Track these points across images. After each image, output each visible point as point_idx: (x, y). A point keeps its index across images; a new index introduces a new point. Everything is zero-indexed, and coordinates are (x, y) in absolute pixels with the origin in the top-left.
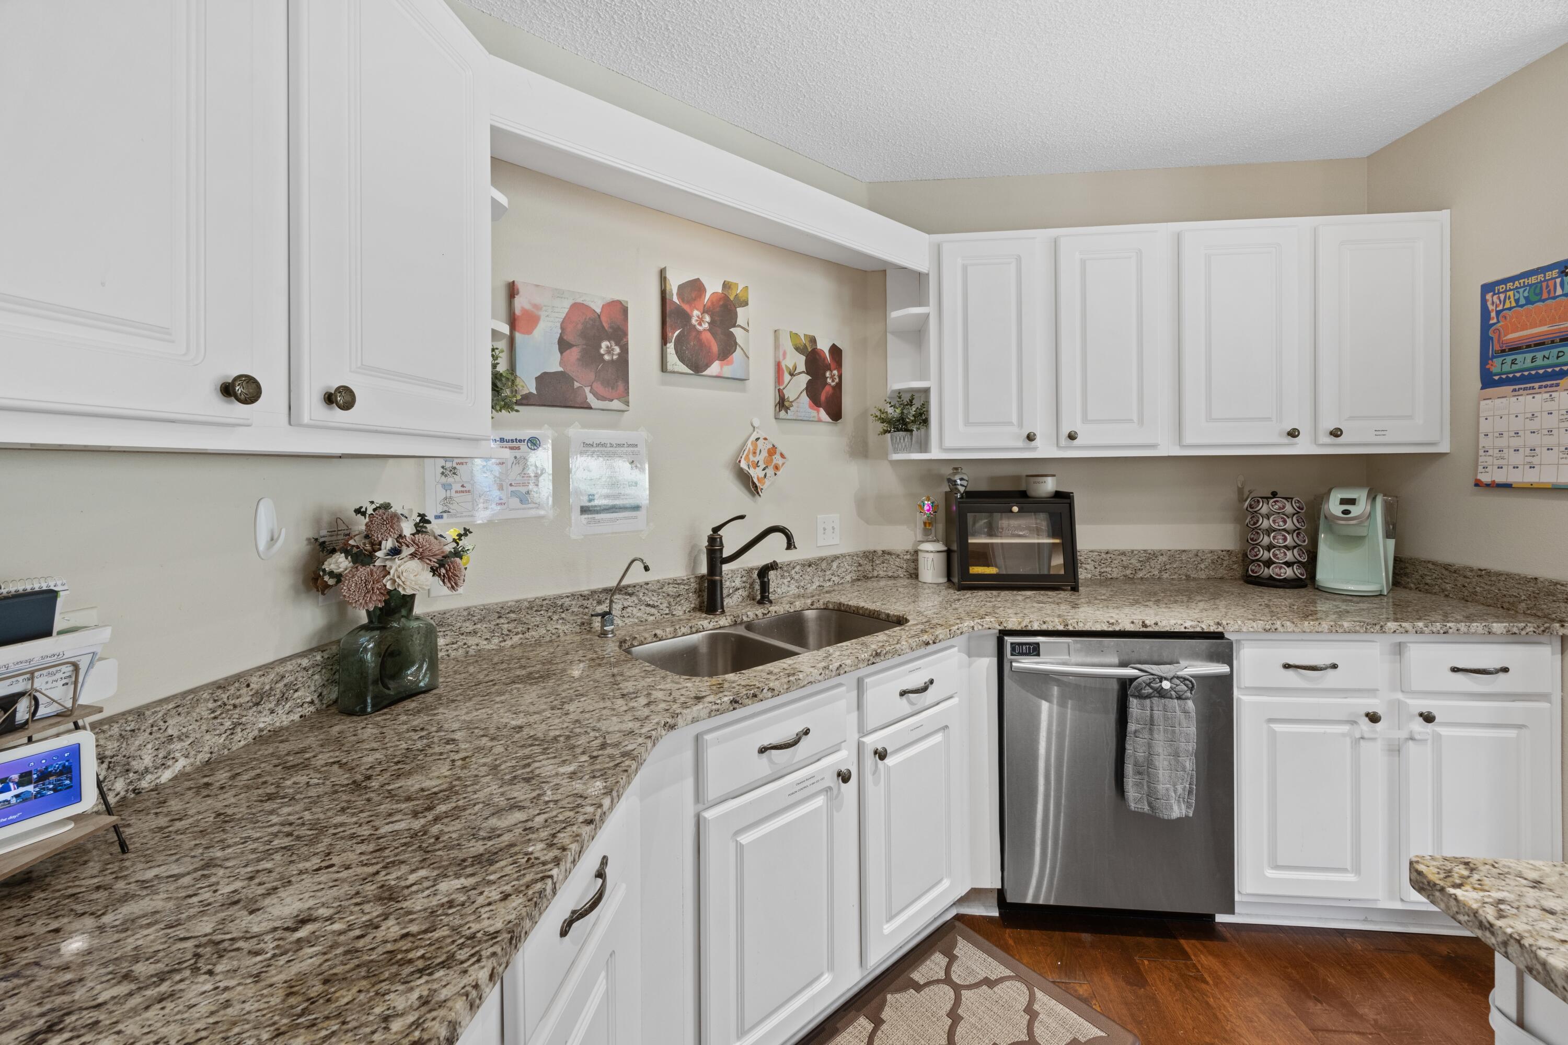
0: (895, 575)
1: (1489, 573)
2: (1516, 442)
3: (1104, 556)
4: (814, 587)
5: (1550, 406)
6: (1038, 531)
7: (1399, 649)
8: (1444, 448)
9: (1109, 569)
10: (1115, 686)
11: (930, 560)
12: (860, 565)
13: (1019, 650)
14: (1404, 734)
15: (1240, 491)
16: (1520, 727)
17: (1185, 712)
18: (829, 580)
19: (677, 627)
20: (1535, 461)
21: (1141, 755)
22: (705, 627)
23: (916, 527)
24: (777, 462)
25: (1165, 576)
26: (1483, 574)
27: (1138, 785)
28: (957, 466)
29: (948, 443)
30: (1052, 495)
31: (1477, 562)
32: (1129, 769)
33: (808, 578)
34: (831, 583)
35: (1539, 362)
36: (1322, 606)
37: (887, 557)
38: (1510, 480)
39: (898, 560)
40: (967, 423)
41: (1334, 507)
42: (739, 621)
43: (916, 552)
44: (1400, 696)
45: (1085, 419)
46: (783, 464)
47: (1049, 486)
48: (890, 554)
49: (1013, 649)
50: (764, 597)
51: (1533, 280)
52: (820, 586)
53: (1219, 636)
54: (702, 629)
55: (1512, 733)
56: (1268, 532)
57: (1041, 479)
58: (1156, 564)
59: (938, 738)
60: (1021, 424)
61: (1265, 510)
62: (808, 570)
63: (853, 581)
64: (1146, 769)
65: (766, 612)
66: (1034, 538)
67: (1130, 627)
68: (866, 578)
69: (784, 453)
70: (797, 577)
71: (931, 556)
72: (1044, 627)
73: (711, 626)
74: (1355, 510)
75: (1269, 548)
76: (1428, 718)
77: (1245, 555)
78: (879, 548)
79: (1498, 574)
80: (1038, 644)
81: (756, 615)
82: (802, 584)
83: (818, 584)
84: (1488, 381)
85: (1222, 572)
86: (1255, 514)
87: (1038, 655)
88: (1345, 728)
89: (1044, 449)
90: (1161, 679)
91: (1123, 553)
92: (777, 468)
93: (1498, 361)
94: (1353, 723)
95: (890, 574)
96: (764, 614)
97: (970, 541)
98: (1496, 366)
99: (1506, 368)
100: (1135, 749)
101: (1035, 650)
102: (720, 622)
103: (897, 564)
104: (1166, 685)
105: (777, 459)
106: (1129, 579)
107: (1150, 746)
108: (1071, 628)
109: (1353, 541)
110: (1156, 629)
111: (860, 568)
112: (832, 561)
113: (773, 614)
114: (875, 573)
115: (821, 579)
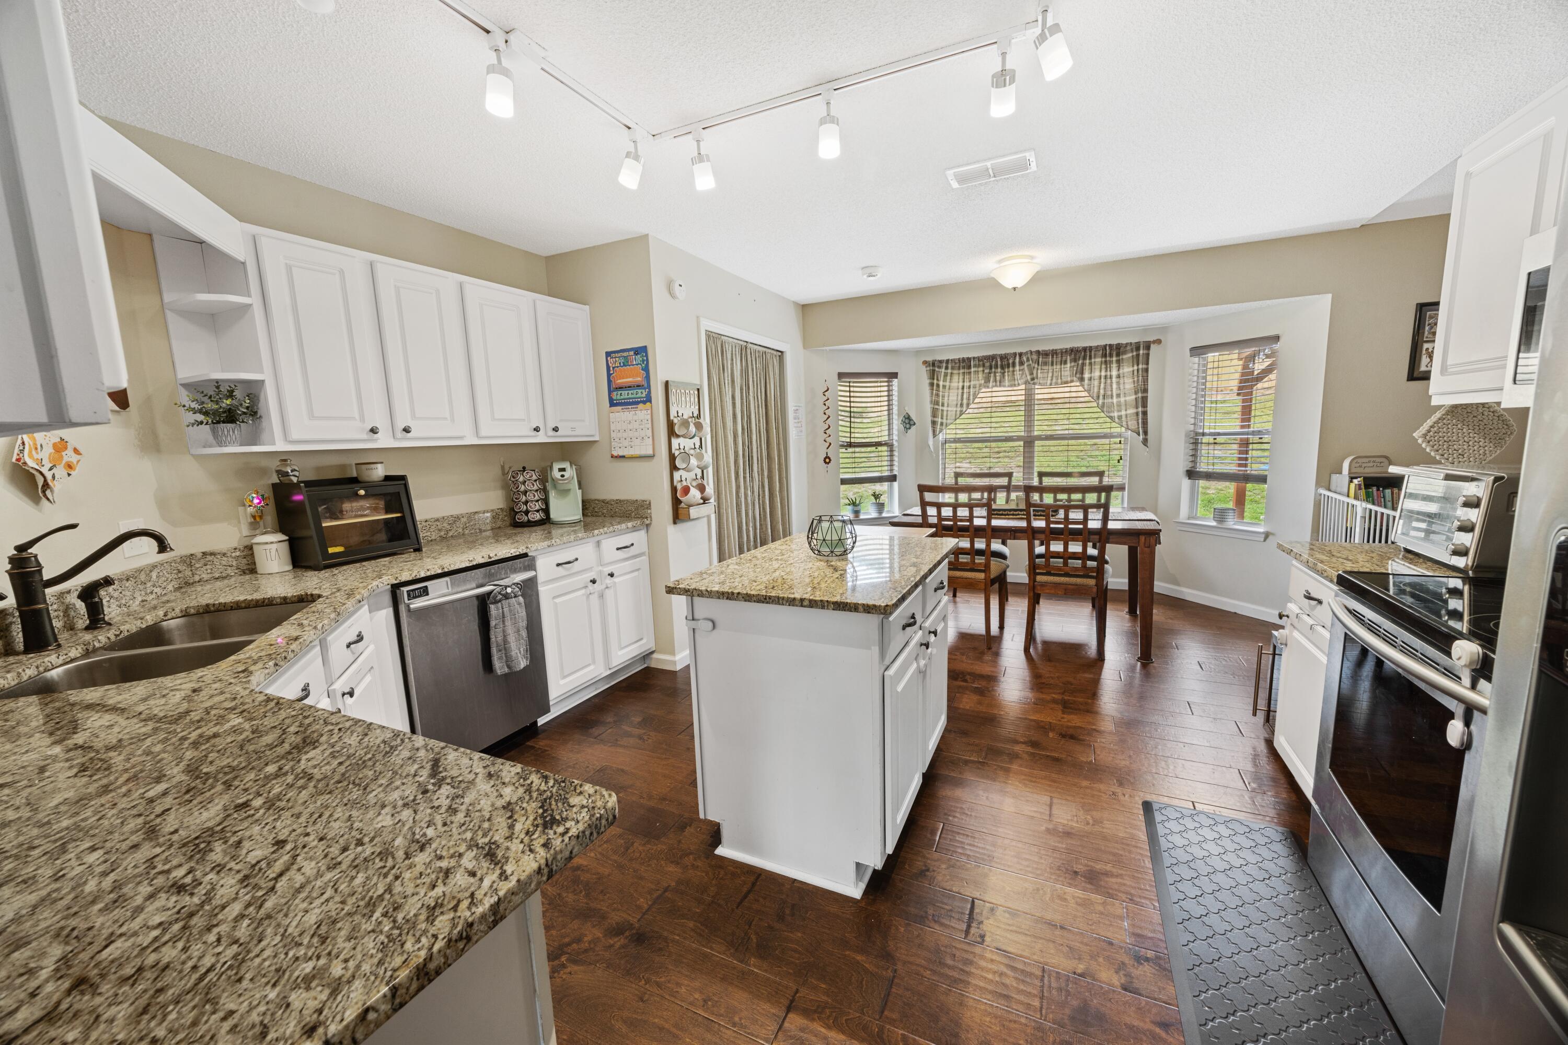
0: (224, 575)
1: (620, 501)
2: (625, 435)
3: (424, 524)
4: (137, 603)
5: (635, 418)
6: (375, 510)
7: (598, 543)
8: (597, 438)
9: (429, 534)
10: (476, 602)
11: (273, 552)
12: (180, 572)
13: (412, 595)
14: (604, 586)
15: (503, 467)
16: (638, 570)
17: (519, 604)
18: (152, 593)
19: (20, 670)
20: (632, 444)
21: (500, 639)
22: (54, 663)
23: (239, 522)
24: (70, 459)
25: (467, 532)
26: (619, 502)
27: (500, 658)
28: (284, 457)
29: (295, 436)
30: (382, 479)
31: (615, 498)
32: (494, 650)
33: (128, 594)
34: (154, 596)
35: (630, 396)
36: (556, 532)
37: (209, 558)
38: (624, 454)
39: (225, 559)
40: (312, 416)
41: (557, 474)
42: (91, 648)
43: (250, 548)
44: (600, 568)
45: (413, 416)
46: (78, 461)
47: (379, 472)
48: (212, 554)
49: (409, 595)
50: (96, 618)
51: (625, 354)
52: (143, 601)
53: (525, 555)
54: (50, 667)
55: (636, 574)
56: (525, 493)
57: (373, 466)
58: (460, 524)
59: (368, 678)
60: (362, 419)
61: (521, 479)
62: (127, 585)
63: (177, 590)
64: (505, 648)
65: (118, 633)
66: (374, 515)
67: (482, 561)
68: (188, 584)
69: (78, 448)
70: (116, 594)
71: (274, 546)
72: (429, 574)
73: (60, 661)
74: (567, 474)
75: (526, 503)
76: (612, 575)
77: (512, 509)
78: (197, 550)
79: (623, 501)
80: (426, 587)
81: (109, 638)
82: (123, 602)
83: (140, 599)
84: (612, 403)
85: (499, 523)
86: (515, 483)
87: (427, 594)
88: (583, 591)
89: (384, 441)
90: (506, 587)
91: (437, 520)
92: (70, 466)
93: (615, 393)
94: (586, 587)
95: (217, 575)
96: (116, 636)
97: (324, 525)
98: (615, 395)
99: (619, 397)
100: (496, 636)
101: (425, 592)
102: (70, 654)
103: (224, 563)
104: (509, 590)
105: (68, 456)
106: (443, 539)
107: (504, 631)
108: (446, 570)
109: (565, 492)
110: (496, 558)
111: (180, 575)
112: (151, 571)
113: (126, 634)
114: (197, 578)
115: (143, 593)
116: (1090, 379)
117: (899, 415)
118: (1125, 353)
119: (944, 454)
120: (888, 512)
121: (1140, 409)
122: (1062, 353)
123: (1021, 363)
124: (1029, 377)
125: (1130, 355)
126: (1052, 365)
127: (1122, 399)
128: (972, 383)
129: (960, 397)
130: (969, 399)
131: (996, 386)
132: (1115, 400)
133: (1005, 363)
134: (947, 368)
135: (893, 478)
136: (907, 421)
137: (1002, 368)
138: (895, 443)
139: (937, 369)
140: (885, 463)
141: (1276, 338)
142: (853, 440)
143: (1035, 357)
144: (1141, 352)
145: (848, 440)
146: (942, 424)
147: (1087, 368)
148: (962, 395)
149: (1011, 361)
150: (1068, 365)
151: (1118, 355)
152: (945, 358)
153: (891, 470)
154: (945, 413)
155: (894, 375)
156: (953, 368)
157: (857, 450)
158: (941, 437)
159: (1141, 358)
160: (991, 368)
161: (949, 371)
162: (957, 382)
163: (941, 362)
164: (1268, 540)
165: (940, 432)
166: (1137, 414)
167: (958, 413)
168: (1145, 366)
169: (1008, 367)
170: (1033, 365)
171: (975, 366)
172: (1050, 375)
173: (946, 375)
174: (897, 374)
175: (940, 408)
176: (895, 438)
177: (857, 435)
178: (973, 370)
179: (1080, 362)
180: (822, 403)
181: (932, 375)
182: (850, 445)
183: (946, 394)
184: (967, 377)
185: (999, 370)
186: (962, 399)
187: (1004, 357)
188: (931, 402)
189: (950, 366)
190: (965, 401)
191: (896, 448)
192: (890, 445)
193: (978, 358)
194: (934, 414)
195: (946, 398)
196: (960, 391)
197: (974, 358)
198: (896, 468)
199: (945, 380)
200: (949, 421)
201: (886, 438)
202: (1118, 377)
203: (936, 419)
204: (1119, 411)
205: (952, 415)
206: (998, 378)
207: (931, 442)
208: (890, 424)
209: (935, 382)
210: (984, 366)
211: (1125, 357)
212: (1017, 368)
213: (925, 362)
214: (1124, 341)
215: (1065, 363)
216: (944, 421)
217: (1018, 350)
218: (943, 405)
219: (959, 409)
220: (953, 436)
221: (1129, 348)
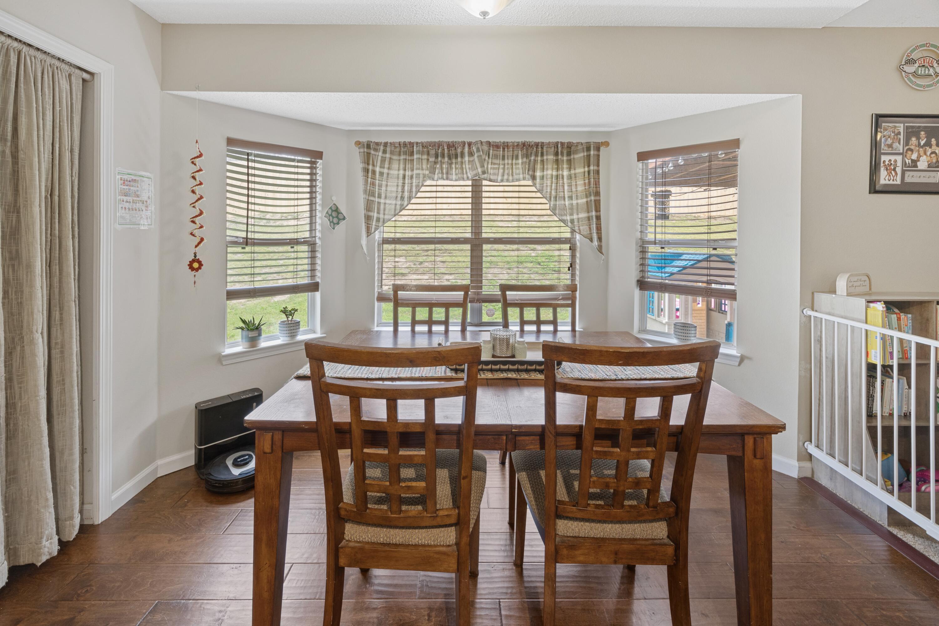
116: (542, 178)
117: (323, 206)
118: (576, 152)
119: (381, 257)
120: (306, 332)
121: (594, 213)
122: (513, 146)
123: (471, 154)
124: (480, 170)
125: (581, 155)
126: (503, 159)
127: (574, 202)
128: (415, 172)
129: (400, 189)
130: (411, 191)
131: (442, 178)
132: (567, 202)
133: (453, 152)
134: (385, 152)
135: (314, 287)
136: (334, 214)
137: (450, 158)
138: (318, 241)
139: (372, 152)
140: (306, 267)
141: (736, 143)
142: (250, 235)
143: (485, 148)
144: (592, 153)
145: (244, 235)
146: (378, 220)
147: (539, 166)
148: (403, 186)
149: (459, 150)
150: (520, 161)
151: (569, 154)
152: (383, 140)
153: (313, 276)
154: (382, 207)
155: (319, 155)
156: (392, 153)
157: (257, 249)
158: (377, 236)
159: (592, 159)
160: (437, 156)
161: (388, 155)
162: (396, 171)
163: (377, 144)
164: (742, 365)
165: (376, 229)
166: (589, 219)
167: (398, 207)
168: (596, 168)
169: (456, 157)
170: (484, 157)
171: (418, 152)
172: (501, 171)
173: (383, 160)
174: (321, 153)
175: (377, 200)
176: (318, 234)
177: (257, 229)
178: (415, 156)
179: (533, 158)
180: (189, 175)
181: (367, 159)
182: (247, 242)
183: (384, 183)
184: (408, 166)
185: (446, 159)
186: (403, 192)
187: (451, 146)
188: (365, 191)
189: (388, 149)
190: (406, 194)
191: (318, 249)
192: (312, 245)
193: (422, 143)
194: (369, 207)
195: (384, 188)
196: (401, 181)
197: (417, 143)
198: (318, 274)
199: (382, 167)
200: (386, 217)
201: (307, 235)
202: (570, 177)
203: (371, 214)
204: (571, 214)
205: (390, 209)
206: (444, 171)
207: (364, 241)
208: (312, 217)
209: (371, 167)
210: (428, 154)
211: (576, 156)
212: (467, 158)
213: (358, 143)
214: (575, 141)
215: (517, 158)
216: (381, 216)
217: (467, 140)
218: (380, 196)
219: (399, 202)
220: (392, 235)
221: (580, 147)
